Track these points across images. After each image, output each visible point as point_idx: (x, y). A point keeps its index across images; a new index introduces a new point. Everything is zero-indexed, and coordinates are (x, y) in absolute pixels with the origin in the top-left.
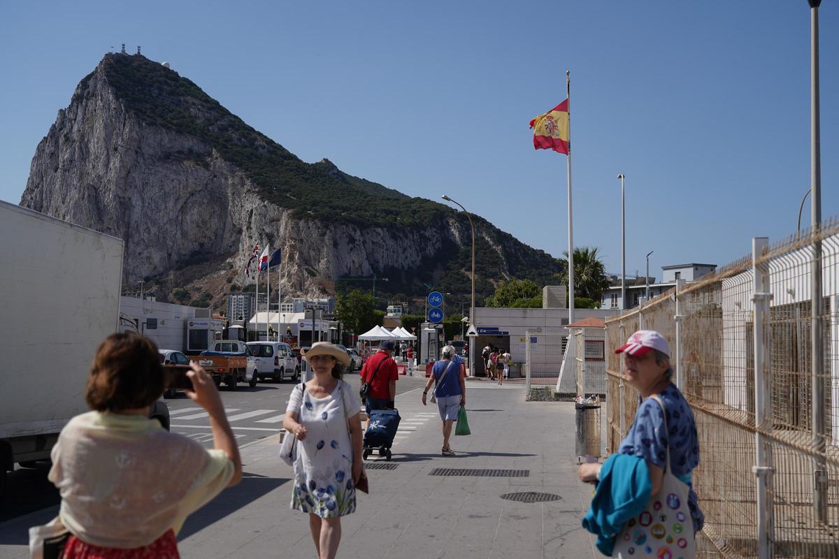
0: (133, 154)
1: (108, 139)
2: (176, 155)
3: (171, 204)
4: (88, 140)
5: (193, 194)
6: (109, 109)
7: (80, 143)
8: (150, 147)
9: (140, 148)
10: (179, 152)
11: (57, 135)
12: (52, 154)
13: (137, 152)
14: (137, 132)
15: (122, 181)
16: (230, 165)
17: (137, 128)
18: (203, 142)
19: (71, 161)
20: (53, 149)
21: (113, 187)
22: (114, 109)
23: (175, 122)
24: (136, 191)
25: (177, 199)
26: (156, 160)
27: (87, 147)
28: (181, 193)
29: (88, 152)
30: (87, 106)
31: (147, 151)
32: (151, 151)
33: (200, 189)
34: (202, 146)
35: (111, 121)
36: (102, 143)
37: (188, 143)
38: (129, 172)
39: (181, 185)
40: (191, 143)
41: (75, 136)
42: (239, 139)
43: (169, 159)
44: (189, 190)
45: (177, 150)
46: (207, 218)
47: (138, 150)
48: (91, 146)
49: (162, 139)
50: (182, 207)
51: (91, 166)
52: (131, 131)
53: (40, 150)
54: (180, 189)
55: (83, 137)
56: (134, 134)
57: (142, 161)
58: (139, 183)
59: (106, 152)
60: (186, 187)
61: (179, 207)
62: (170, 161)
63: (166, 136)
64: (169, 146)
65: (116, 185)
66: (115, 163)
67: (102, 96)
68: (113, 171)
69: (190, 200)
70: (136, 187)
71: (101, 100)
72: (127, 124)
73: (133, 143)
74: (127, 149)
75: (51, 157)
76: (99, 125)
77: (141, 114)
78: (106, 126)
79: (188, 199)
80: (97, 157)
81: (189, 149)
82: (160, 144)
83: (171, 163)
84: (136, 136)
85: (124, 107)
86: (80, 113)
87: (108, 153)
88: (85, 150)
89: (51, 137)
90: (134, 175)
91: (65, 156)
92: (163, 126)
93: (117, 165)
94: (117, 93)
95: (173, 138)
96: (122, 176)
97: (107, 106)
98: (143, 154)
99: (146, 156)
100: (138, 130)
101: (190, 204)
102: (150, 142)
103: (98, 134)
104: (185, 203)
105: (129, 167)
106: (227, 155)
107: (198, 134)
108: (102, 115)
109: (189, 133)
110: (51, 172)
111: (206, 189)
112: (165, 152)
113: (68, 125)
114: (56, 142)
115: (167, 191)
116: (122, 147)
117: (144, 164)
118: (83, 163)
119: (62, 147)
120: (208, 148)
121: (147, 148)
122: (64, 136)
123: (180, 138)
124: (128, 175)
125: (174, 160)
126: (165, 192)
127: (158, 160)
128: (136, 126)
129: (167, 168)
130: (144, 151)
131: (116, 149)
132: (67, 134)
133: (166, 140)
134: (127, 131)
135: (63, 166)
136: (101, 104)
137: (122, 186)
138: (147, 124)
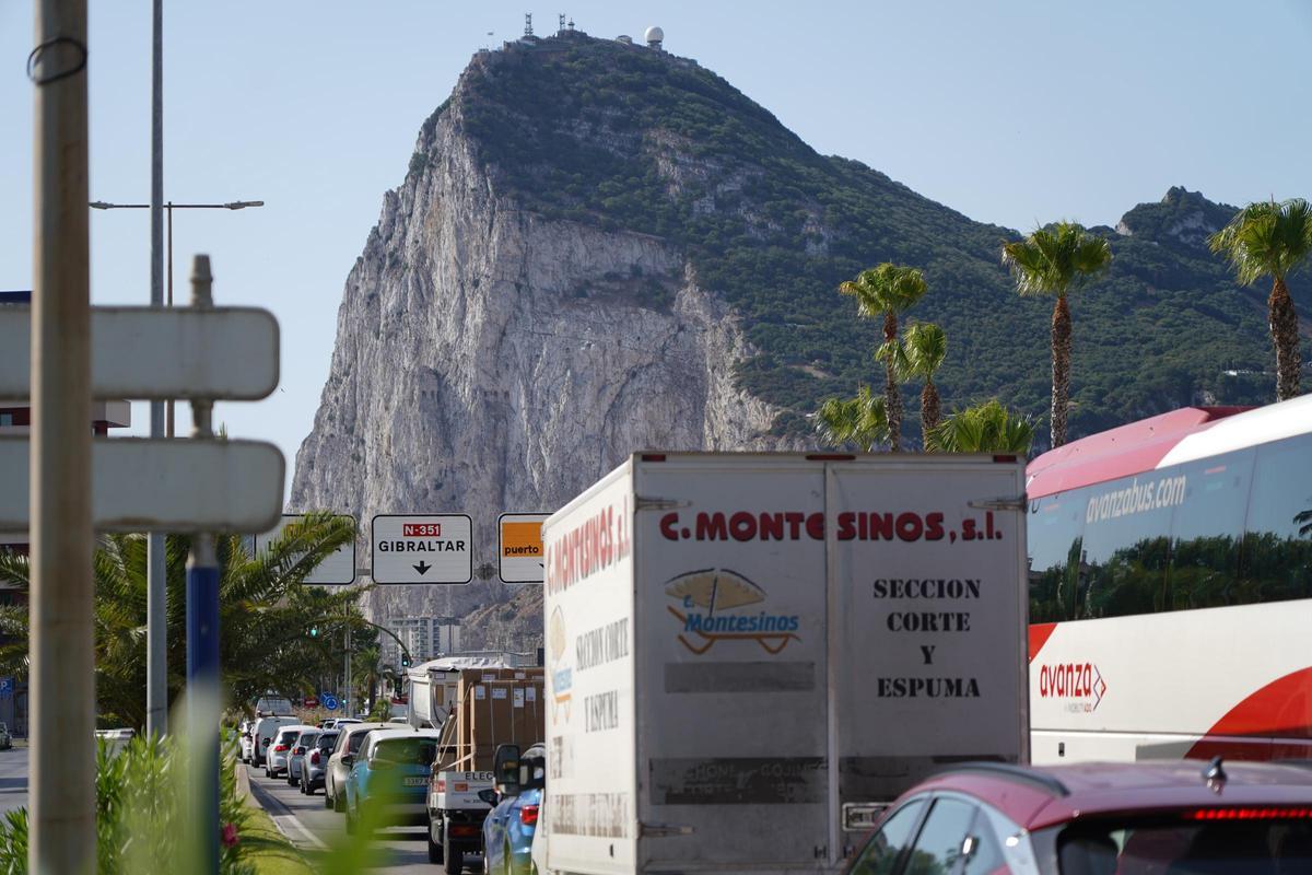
0: (511, 291)
1: (462, 257)
2: (602, 284)
3: (587, 401)
4: (432, 263)
5: (634, 375)
6: (463, 191)
7: (416, 272)
8: (545, 272)
9: (524, 276)
10: (611, 277)
11: (381, 256)
12: (371, 297)
13: (518, 287)
14: (516, 241)
15: (490, 356)
16: (713, 300)
17: (516, 233)
18: (664, 245)
19: (400, 314)
20: (372, 285)
21: (470, 371)
22: (472, 190)
23: (607, 202)
24: (517, 375)
25: (602, 390)
26: (556, 302)
27: (429, 279)
28: (610, 374)
29: (431, 291)
30: (430, 183)
31: (541, 281)
32: (547, 282)
33: (648, 359)
34: (662, 255)
35: (467, 218)
36: (453, 270)
37: (631, 252)
38: (504, 334)
39: (608, 357)
40: (637, 252)
41: (409, 255)
42: (762, 226)
43: (585, 296)
44: (627, 365)
45: (604, 272)
46: (666, 427)
47: (522, 282)
48: (436, 277)
49: (571, 252)
50: (613, 405)
51: (435, 325)
52: (503, 240)
53: (351, 289)
54: (605, 364)
55: (422, 255)
56: (511, 246)
57: (528, 306)
58: (522, 358)
59: (459, 290)
60: (618, 359)
61: (605, 407)
62: (585, 300)
63: (580, 242)
64: (588, 264)
65: (476, 366)
66: (476, 316)
67: (451, 161)
68: (472, 332)
69: (628, 389)
70: (517, 366)
71: (450, 173)
72: (496, 226)
73: (509, 266)
74: (497, 284)
75: (369, 304)
76: (448, 230)
77: (528, 196)
78: (458, 232)
79: (623, 386)
80: (445, 303)
81: (632, 266)
82: (567, 263)
83: (587, 305)
84: (514, 251)
85: (493, 185)
86: (418, 202)
87: (463, 294)
88: (424, 288)
89: (369, 258)
90: (514, 339)
91: (389, 302)
92: (576, 219)
93: (478, 320)
94: (480, 152)
95: (597, 244)
96: (489, 344)
97: (459, 185)
98: (531, 289)
99: (537, 294)
100: (518, 235)
101: (630, 398)
102: (546, 259)
103: (447, 250)
104: (619, 396)
105: (501, 323)
106: (713, 275)
107: (658, 228)
108: (450, 206)
109: (636, 228)
110: (369, 337)
111: (663, 359)
112: (579, 280)
113: (398, 229)
114: (380, 268)
115: (579, 370)
116: (487, 276)
117: (533, 313)
118: (421, 316)
119: (385, 282)
120: (676, 260)
121: (538, 276)
122: (391, 255)
123: (612, 244)
124: (501, 340)
125: (594, 298)
126: (574, 376)
127: (560, 301)
128: (515, 227)
129: (578, 319)
130: (532, 283)
131: (476, 284)
132: (396, 250)
133: (582, 251)
134: (495, 239)
135: (386, 325)
136: (449, 182)
137: (489, 366)
138: (539, 219)
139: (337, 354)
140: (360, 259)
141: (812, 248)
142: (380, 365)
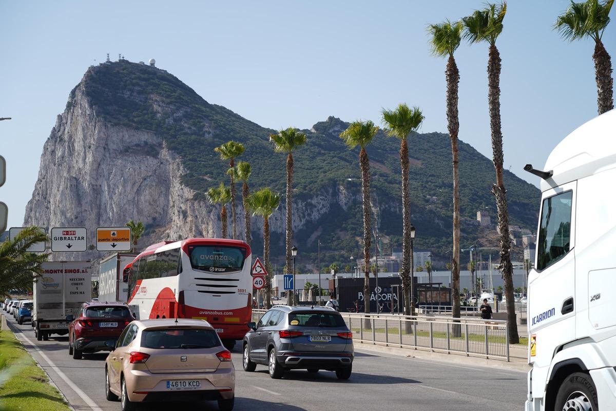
0: (102, 150)
1: (85, 138)
2: (134, 148)
3: (129, 188)
4: (74, 140)
5: (145, 179)
6: (85, 115)
7: (69, 143)
8: (114, 143)
9: (107, 145)
10: (137, 145)
11: (56, 137)
12: (53, 152)
13: (105, 148)
14: (104, 133)
15: (95, 172)
16: (172, 153)
17: (104, 130)
18: (156, 134)
19: (63, 158)
20: (53, 147)
21: (88, 178)
22: (89, 115)
23: (135, 120)
24: (104, 179)
25: (134, 184)
26: (118, 154)
27: (73, 145)
28: (137, 179)
29: (74, 150)
30: (73, 112)
31: (112, 146)
32: (115, 147)
33: (150, 174)
34: (155, 138)
35: (86, 124)
36: (81, 143)
37: (145, 137)
38: (99, 165)
39: (136, 173)
40: (146, 137)
41: (66, 137)
42: (189, 128)
43: (128, 152)
44: (142, 176)
45: (135, 143)
46: (156, 197)
47: (106, 147)
48: (76, 145)
49: (123, 136)
50: (138, 190)
51: (75, 161)
52: (99, 132)
53: (45, 149)
54: (135, 176)
55: (71, 137)
56: (102, 134)
57: (108, 155)
58: (106, 173)
59: (84, 149)
60: (139, 174)
61: (135, 190)
62: (128, 153)
63: (126, 133)
64: (129, 141)
65: (90, 176)
66: (90, 158)
67: (81, 105)
68: (88, 164)
69: (143, 184)
70: (104, 176)
71: (81, 108)
72: (97, 127)
73: (101, 141)
74: (97, 147)
75: (52, 154)
76: (80, 128)
77: (108, 117)
78: (83, 129)
79: (141, 183)
80: (79, 154)
81: (144, 142)
82: (122, 140)
83: (129, 155)
84: (103, 136)
85: (96, 113)
86: (69, 119)
87: (85, 151)
88: (71, 148)
89: (52, 138)
90: (103, 166)
91: (59, 153)
92: (125, 125)
93: (91, 160)
94: (91, 102)
95: (132, 134)
96: (94, 168)
97: (84, 113)
98: (109, 149)
99: (111, 151)
100: (105, 131)
101: (144, 187)
102: (114, 139)
103: (79, 135)
104: (140, 186)
105: (99, 161)
106: (173, 145)
107: (154, 129)
108: (81, 120)
109: (146, 128)
110: (52, 165)
111: (155, 174)
112: (126, 146)
113: (62, 128)
114: (56, 142)
115: (126, 178)
116: (94, 145)
117: (110, 158)
118: (70, 159)
119: (58, 146)
120: (160, 140)
121: (112, 145)
122: (60, 137)
123: (137, 134)
124: (98, 167)
125: (131, 152)
126: (124, 179)
127: (119, 153)
128: (103, 128)
129: (125, 160)
130: (110, 147)
131: (90, 147)
132: (61, 135)
133: (127, 136)
134: (96, 132)
135: (58, 162)
136: (80, 112)
137: (94, 176)
138: (112, 125)
139: (40, 171)
140: (48, 138)
141: (207, 136)
142: (56, 176)
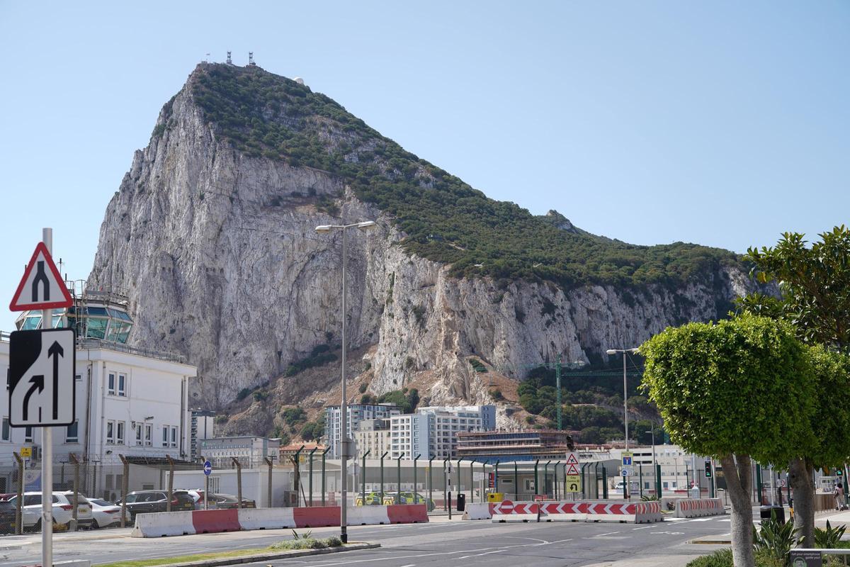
0: (227, 202)
1: (192, 182)
2: (289, 199)
3: (280, 274)
4: (169, 189)
5: (313, 257)
6: (194, 139)
7: (158, 195)
8: (251, 190)
9: (236, 192)
10: (294, 194)
11: (132, 187)
12: (124, 215)
13: (232, 199)
14: (231, 169)
15: (211, 245)
16: (369, 208)
17: (231, 163)
18: (331, 177)
19: (145, 222)
20: (125, 208)
21: (197, 254)
22: (201, 137)
23: (290, 151)
24: (230, 257)
25: (290, 267)
26: (259, 209)
27: (167, 199)
28: (296, 257)
29: (168, 207)
30: (168, 140)
31: (247, 195)
32: (252, 197)
33: (323, 247)
34: (329, 183)
35: (196, 156)
36: (184, 191)
37: (308, 179)
38: (221, 230)
39: (295, 245)
40: (313, 180)
41: (152, 185)
42: (390, 171)
43: (279, 205)
44: (308, 250)
45: (291, 192)
46: (336, 292)
47: (234, 196)
48: (172, 197)
49: (268, 178)
50: (298, 277)
51: (171, 227)
52: (222, 167)
53: (110, 211)
54: (293, 249)
55: (161, 184)
56: (227, 172)
57: (239, 211)
58: (234, 245)
59: (189, 202)
60: (302, 246)
61: (293, 278)
62: (279, 208)
63: (275, 171)
64: (279, 186)
65: (202, 252)
66: (201, 217)
67: (185, 122)
68: (198, 231)
69: (309, 266)
70: (230, 251)
71: (184, 128)
72: (218, 159)
73: (226, 185)
74: (218, 196)
75: (122, 219)
76: (181, 165)
77: (238, 142)
78: (189, 165)
79: (306, 264)
80: (178, 212)
81: (309, 189)
82: (266, 185)
83: (281, 211)
84: (229, 175)
85: (214, 133)
86: (159, 152)
87: (192, 205)
88: (163, 204)
89: (123, 191)
90: (228, 233)
91: (138, 215)
92: (271, 157)
93: (204, 221)
94: (205, 115)
95: (286, 174)
96: (211, 236)
97: (191, 135)
98: (240, 201)
99: (245, 204)
100: (233, 165)
101: (310, 272)
102: (251, 182)
103: (181, 176)
104: (302, 271)
105: (220, 222)
106: (366, 193)
107: (325, 167)
108: (184, 148)
109: (311, 165)
110: (122, 241)
111: (334, 247)
112: (273, 196)
113: (145, 171)
114: (130, 198)
115: (275, 253)
116: (210, 192)
117: (242, 216)
118: (160, 224)
119: (136, 203)
120: (339, 185)
121: (246, 192)
122: (140, 186)
123: (296, 174)
124: (219, 235)
125: (285, 207)
126: (271, 257)
127: (261, 208)
128: (231, 160)
129: (275, 219)
130: (242, 197)
131: (202, 197)
132: (143, 183)
133: (275, 178)
134: (217, 167)
135: (135, 230)
136: (184, 134)
137: (210, 251)
138: (246, 155)
139: (99, 254)
140: (117, 194)
141: (423, 184)
142: (130, 256)
